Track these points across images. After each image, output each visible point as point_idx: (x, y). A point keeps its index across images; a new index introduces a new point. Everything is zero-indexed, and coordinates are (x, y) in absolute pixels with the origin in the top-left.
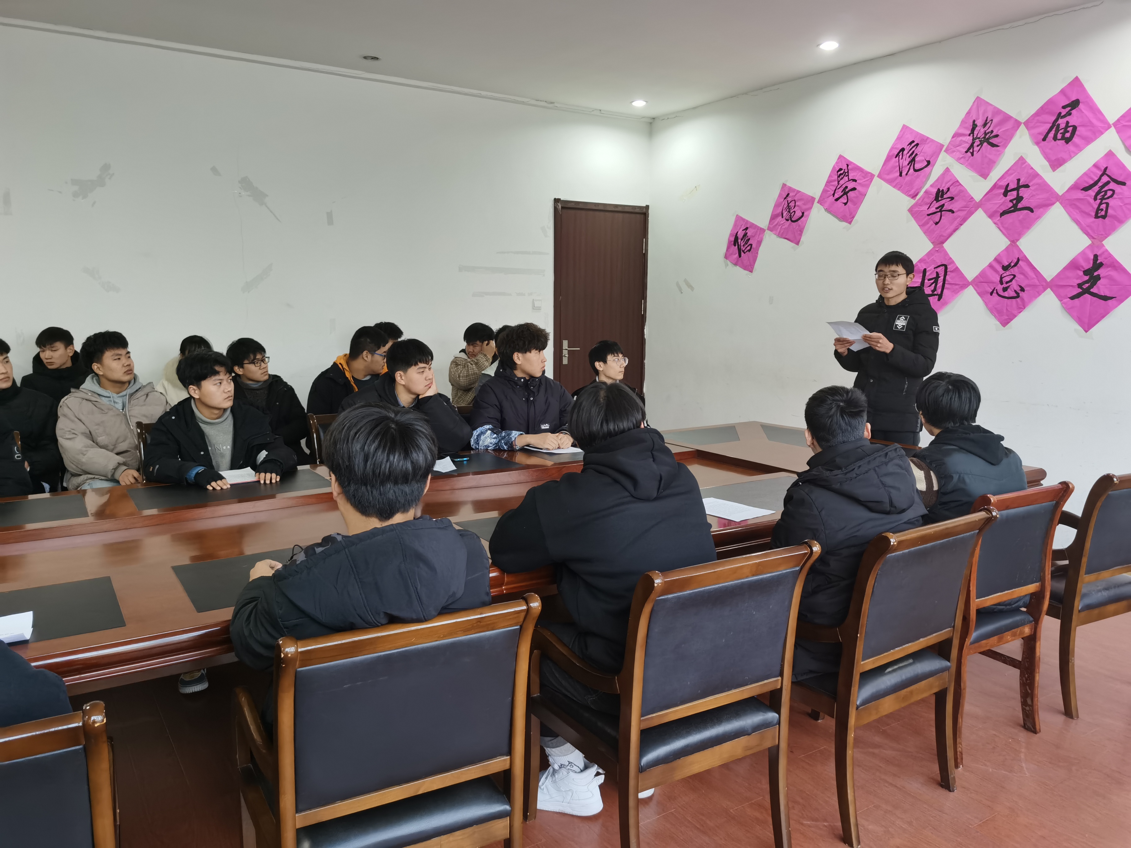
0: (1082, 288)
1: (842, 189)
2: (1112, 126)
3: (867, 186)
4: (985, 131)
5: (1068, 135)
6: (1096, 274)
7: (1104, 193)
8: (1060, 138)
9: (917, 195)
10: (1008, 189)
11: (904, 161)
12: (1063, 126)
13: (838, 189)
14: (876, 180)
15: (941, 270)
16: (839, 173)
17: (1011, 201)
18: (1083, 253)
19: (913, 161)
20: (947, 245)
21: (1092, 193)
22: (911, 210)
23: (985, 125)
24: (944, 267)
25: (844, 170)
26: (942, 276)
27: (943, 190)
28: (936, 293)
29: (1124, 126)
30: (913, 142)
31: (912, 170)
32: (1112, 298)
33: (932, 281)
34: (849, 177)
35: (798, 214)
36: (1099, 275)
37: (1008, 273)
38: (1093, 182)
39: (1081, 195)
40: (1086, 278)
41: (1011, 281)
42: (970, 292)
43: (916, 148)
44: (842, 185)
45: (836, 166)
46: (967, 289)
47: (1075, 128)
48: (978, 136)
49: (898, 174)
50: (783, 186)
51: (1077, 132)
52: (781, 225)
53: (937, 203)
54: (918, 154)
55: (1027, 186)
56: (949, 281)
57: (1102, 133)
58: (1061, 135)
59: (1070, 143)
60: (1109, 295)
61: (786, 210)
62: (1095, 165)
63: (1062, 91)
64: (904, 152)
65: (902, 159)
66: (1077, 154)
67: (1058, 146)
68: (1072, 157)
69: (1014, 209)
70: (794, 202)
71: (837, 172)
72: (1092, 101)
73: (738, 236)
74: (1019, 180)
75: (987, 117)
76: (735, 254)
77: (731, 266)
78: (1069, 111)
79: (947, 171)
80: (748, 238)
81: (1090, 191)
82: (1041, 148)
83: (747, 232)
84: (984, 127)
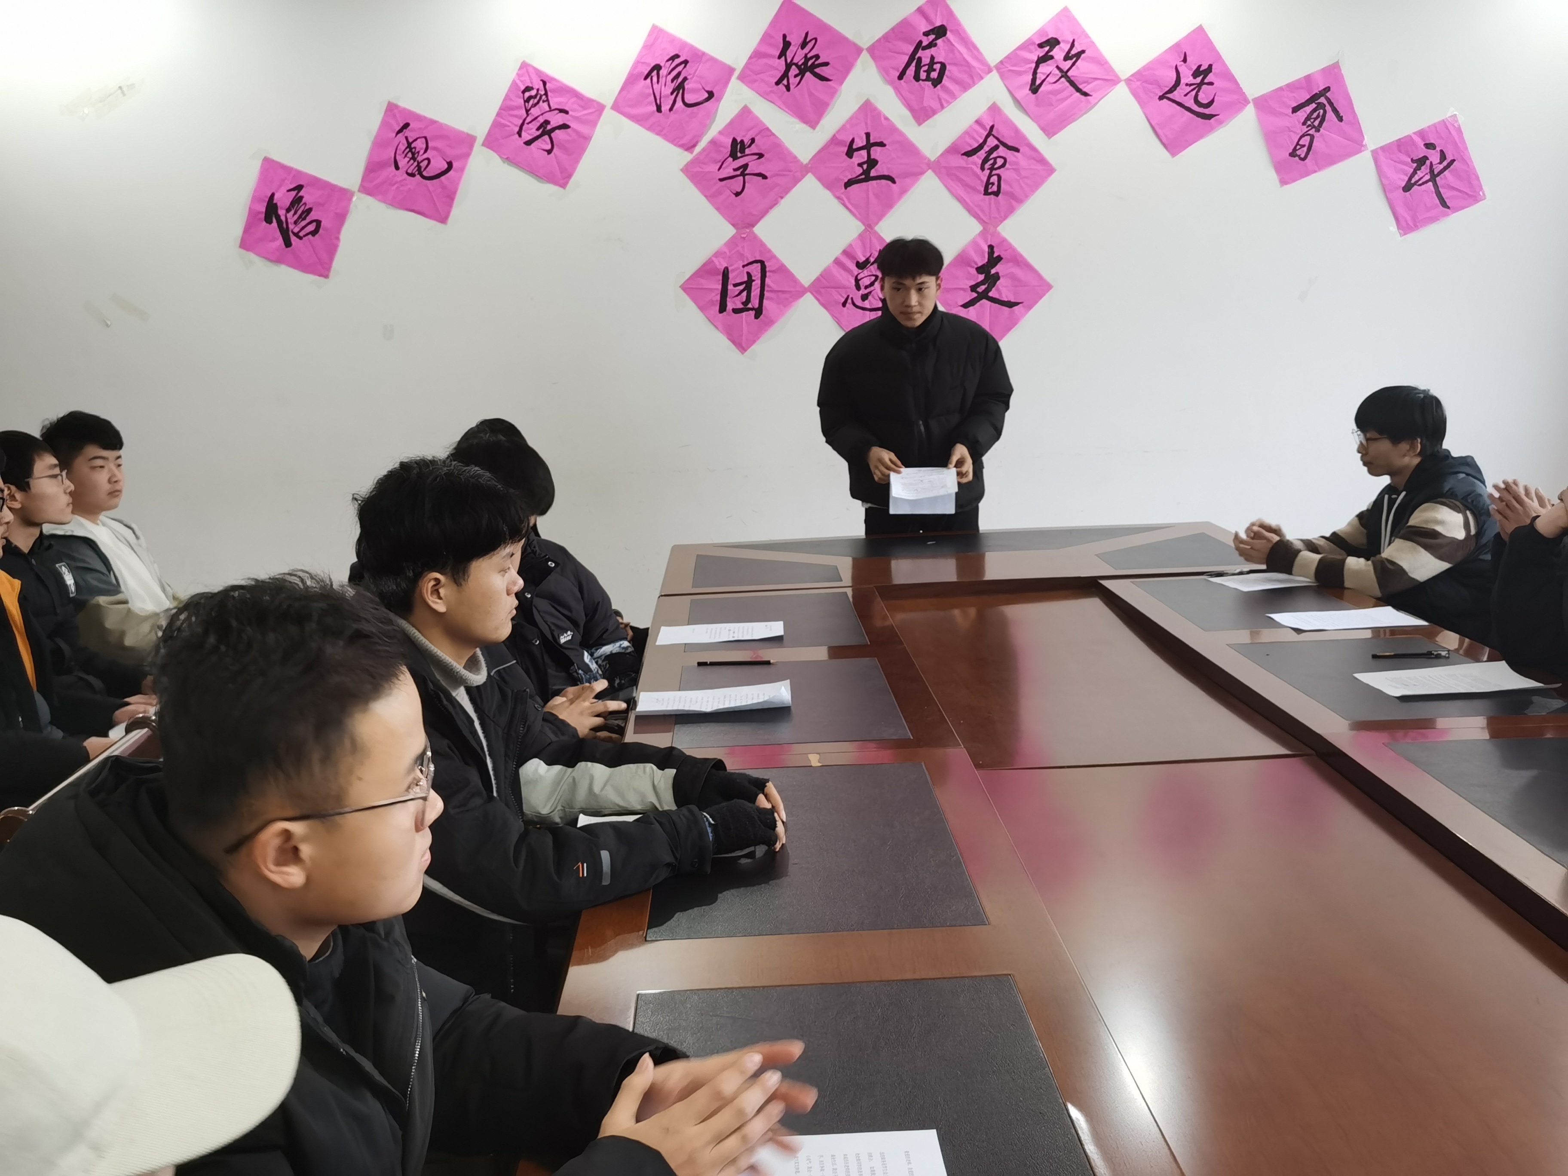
0: (977, 292)
1: (536, 124)
2: (994, 69)
3: (594, 124)
4: (806, 55)
5: (934, 75)
6: (993, 271)
7: (993, 160)
8: (924, 78)
9: (694, 146)
10: (854, 147)
11: (663, 87)
12: (926, 61)
13: (528, 123)
14: (609, 115)
15: (755, 270)
16: (527, 94)
17: (860, 165)
18: (974, 243)
19: (680, 88)
20: (759, 230)
21: (978, 159)
22: (686, 170)
23: (804, 45)
24: (759, 264)
25: (538, 90)
26: (758, 278)
27: (742, 141)
28: (750, 306)
29: (1010, 71)
30: (677, 56)
31: (679, 103)
32: (1018, 304)
33: (741, 287)
34: (551, 105)
35: (438, 164)
36: (997, 273)
37: (866, 272)
38: (977, 145)
39: (962, 161)
40: (981, 277)
41: (872, 284)
42: (808, 303)
43: (685, 67)
44: (536, 118)
45: (518, 82)
46: (802, 299)
47: (943, 66)
48: (795, 61)
49: (655, 108)
50: (392, 109)
51: (947, 72)
52: (396, 186)
53: (734, 160)
54: (688, 77)
55: (882, 144)
56: (770, 287)
57: (982, 78)
58: (925, 74)
59: (939, 86)
60: (1013, 300)
61: (406, 156)
62: (978, 122)
63: (920, 11)
64: (661, 72)
65: (658, 82)
66: (949, 103)
67: (923, 89)
68: (943, 107)
69: (866, 177)
70: (424, 140)
71: (520, 93)
72: (964, 31)
73: (275, 202)
74: (868, 135)
75: (807, 34)
76: (274, 239)
77: (269, 263)
78: (933, 40)
79: (745, 112)
80: (307, 208)
81: (975, 157)
82: (897, 90)
83: (300, 194)
84: (803, 48)
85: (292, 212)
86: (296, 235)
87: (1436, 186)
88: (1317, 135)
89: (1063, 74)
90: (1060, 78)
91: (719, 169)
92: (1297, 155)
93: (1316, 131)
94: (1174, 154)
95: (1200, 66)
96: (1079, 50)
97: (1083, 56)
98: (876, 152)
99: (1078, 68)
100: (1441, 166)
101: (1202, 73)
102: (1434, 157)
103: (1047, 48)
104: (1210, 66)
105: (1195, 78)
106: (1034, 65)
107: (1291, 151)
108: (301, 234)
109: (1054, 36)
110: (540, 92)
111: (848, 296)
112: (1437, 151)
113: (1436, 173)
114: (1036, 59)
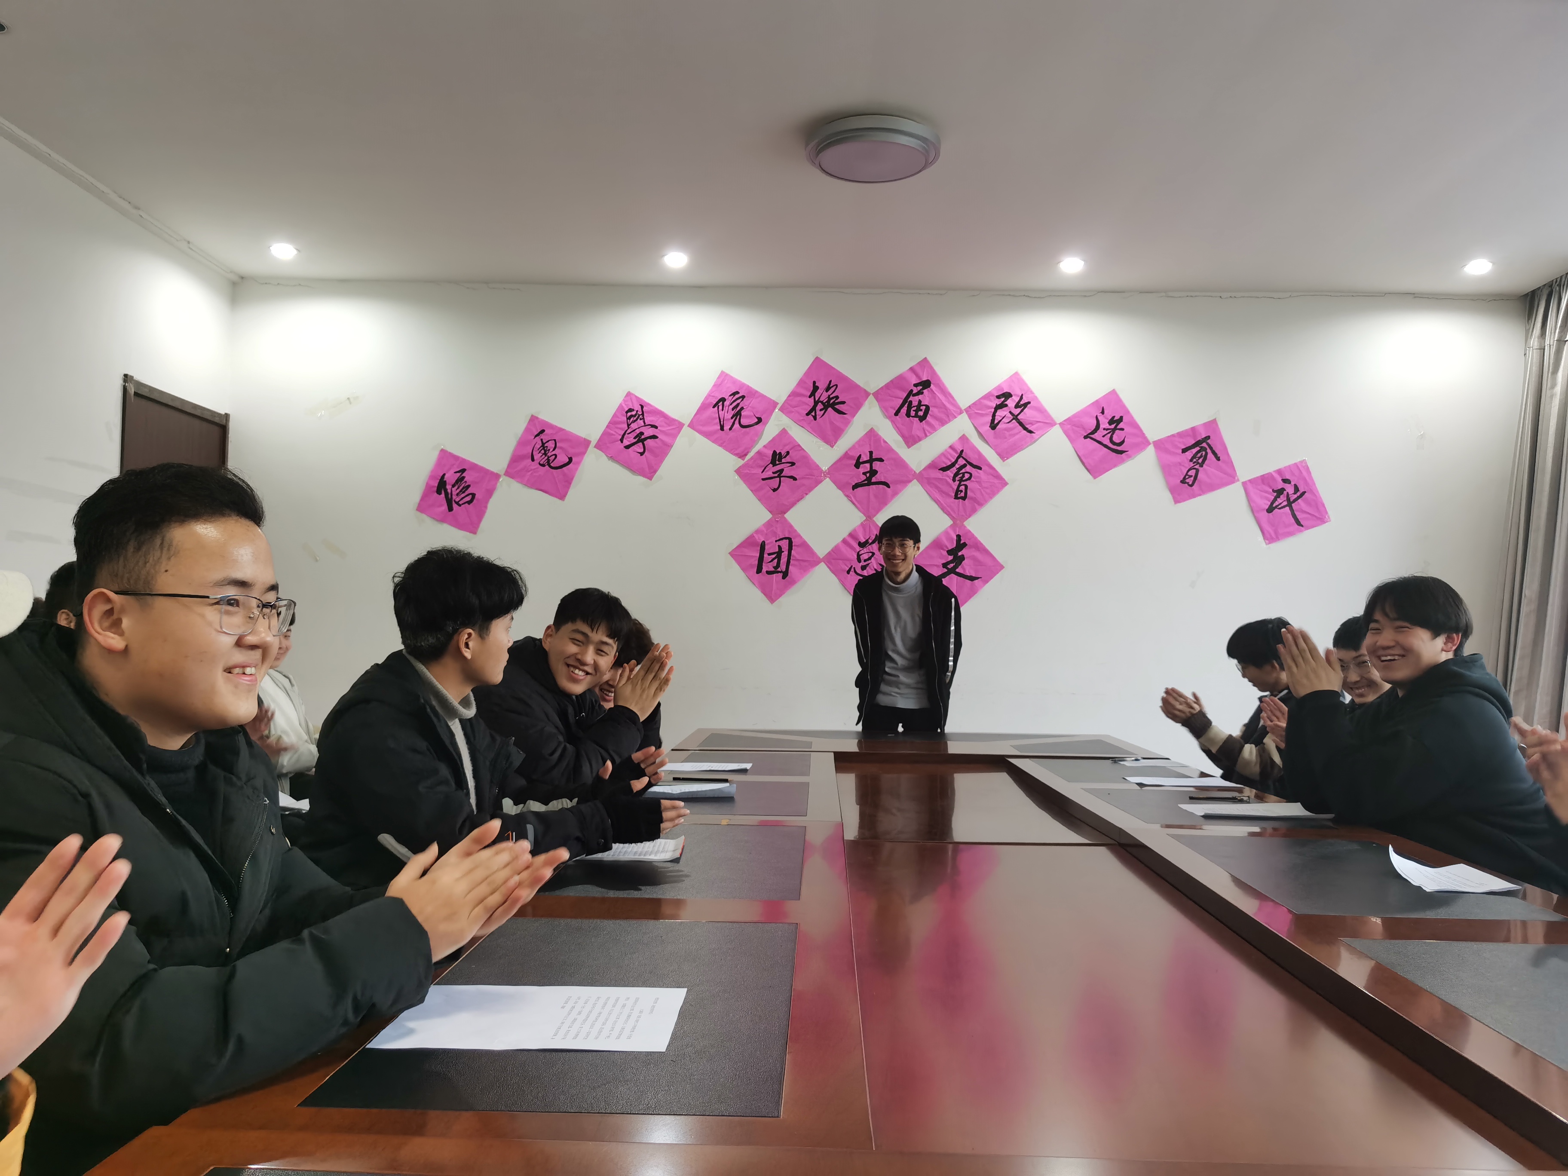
0: (947, 568)
1: (634, 434)
2: (964, 411)
3: (675, 436)
4: (829, 396)
5: (921, 413)
6: (960, 554)
7: (961, 475)
8: (914, 415)
9: (746, 455)
10: (861, 461)
11: (726, 413)
12: (915, 403)
13: (628, 434)
14: (686, 431)
15: (785, 544)
16: (629, 414)
17: (864, 474)
18: (946, 533)
19: (738, 415)
20: (789, 516)
21: (950, 473)
22: (738, 471)
23: (828, 389)
24: (788, 540)
25: (637, 411)
26: (786, 550)
27: (780, 453)
28: (779, 569)
29: (976, 413)
30: (738, 393)
31: (737, 425)
32: (979, 578)
33: (774, 556)
34: (646, 422)
35: (562, 459)
36: (963, 555)
37: (865, 550)
38: (950, 463)
39: (940, 475)
40: (951, 558)
41: (870, 559)
42: (822, 569)
43: (742, 400)
44: (634, 430)
45: (624, 405)
46: (818, 567)
47: (928, 408)
48: (821, 400)
49: (719, 428)
50: (533, 419)
51: (930, 412)
52: (531, 472)
53: (773, 466)
54: (744, 407)
55: (881, 460)
56: (795, 557)
57: (956, 417)
58: (914, 412)
59: (924, 422)
60: (974, 576)
61: (540, 452)
62: (951, 447)
63: (912, 369)
64: (725, 403)
65: (723, 410)
66: (931, 433)
67: (912, 423)
68: (926, 436)
69: (868, 482)
70: (554, 441)
71: (624, 413)
72: (943, 384)
73: (445, 480)
74: (871, 453)
75: (831, 381)
76: (441, 506)
77: (435, 523)
78: (921, 390)
79: (784, 433)
80: (467, 484)
81: (948, 471)
82: (893, 422)
83: (463, 475)
84: (827, 391)
85: (456, 487)
86: (457, 503)
87: (1292, 509)
88: (1200, 469)
89: (1015, 417)
90: (1012, 420)
91: (762, 472)
92: (1186, 483)
93: (1200, 466)
94: (1095, 477)
95: (1114, 417)
96: (1027, 401)
97: (1029, 405)
98: (877, 465)
99: (1025, 413)
100: (1295, 496)
101: (1116, 422)
102: (1290, 489)
103: (1003, 399)
104: (1121, 418)
105: (1110, 425)
106: (993, 410)
107: (1182, 479)
108: (460, 503)
109: (1008, 391)
110: (638, 413)
111: (852, 566)
112: (1292, 485)
113: (1291, 500)
114: (995, 406)
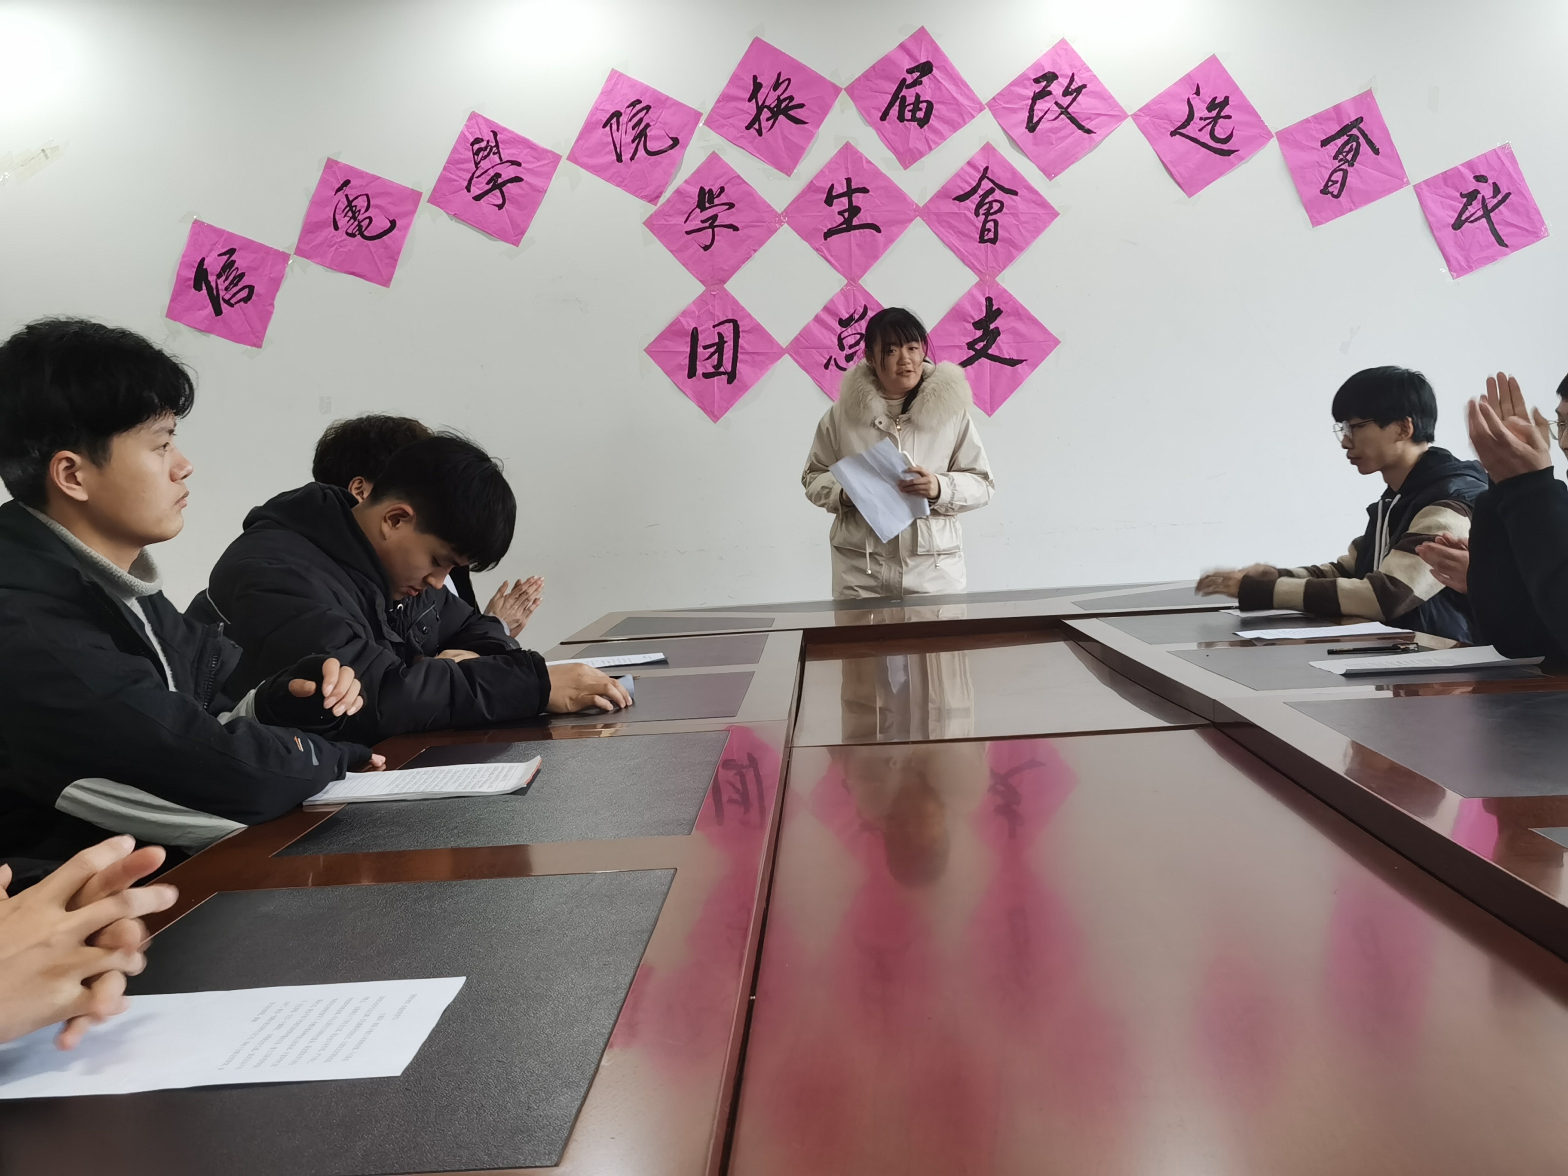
0: (975, 350)
1: (486, 178)
2: (986, 106)
3: (549, 176)
4: (779, 97)
5: (920, 114)
6: (992, 326)
7: (988, 205)
8: (910, 118)
9: (658, 197)
10: (834, 194)
11: (624, 135)
12: (911, 99)
13: (477, 177)
14: (565, 165)
15: (727, 330)
16: (476, 147)
17: (841, 213)
18: (970, 294)
19: (641, 136)
20: (730, 286)
21: (971, 203)
22: (650, 224)
23: (776, 87)
24: (731, 324)
25: (488, 142)
26: (730, 340)
27: (710, 191)
28: (722, 369)
29: (1004, 108)
30: (639, 102)
31: (641, 152)
32: (1020, 362)
33: (712, 350)
34: (502, 156)
35: (380, 223)
36: (997, 328)
37: (850, 331)
38: (970, 188)
39: (955, 207)
40: (979, 333)
41: (857, 343)
42: (787, 366)
43: (647, 113)
44: (486, 171)
45: (467, 133)
46: (780, 361)
47: (930, 105)
48: (767, 103)
49: (615, 158)
50: (331, 165)
51: (934, 111)
52: (334, 248)
53: (701, 212)
54: (651, 124)
55: (864, 190)
56: (745, 349)
57: (973, 117)
58: (910, 113)
59: (926, 127)
60: (1015, 358)
61: (345, 216)
62: (970, 163)
63: (902, 47)
64: (621, 119)
65: (618, 130)
66: (937, 144)
67: (908, 130)
68: (931, 149)
69: (847, 226)
70: (365, 198)
71: (469, 145)
72: (953, 68)
73: (204, 267)
74: (849, 180)
75: (779, 75)
76: (205, 307)
77: (198, 334)
78: (918, 78)
79: (714, 159)
80: (239, 272)
81: (967, 201)
82: (879, 130)
83: (233, 258)
84: (775, 89)
85: (224, 278)
86: (227, 302)
87: (1490, 221)
88: (1350, 169)
89: (1063, 110)
90: (1060, 114)
91: (685, 222)
92: (1329, 192)
93: (1349, 166)
94: (1190, 194)
95: (1215, 98)
96: (1080, 84)
97: (1084, 90)
98: (858, 199)
99: (1079, 104)
100: (1495, 201)
101: (1218, 106)
102: (1486, 190)
103: (1044, 84)
104: (1227, 98)
105: (1210, 111)
106: (1030, 101)
107: (1322, 188)
108: (233, 301)
109: (1052, 71)
110: (490, 144)
111: (831, 357)
112: (1489, 184)
113: (1489, 208)
114: (1032, 94)
